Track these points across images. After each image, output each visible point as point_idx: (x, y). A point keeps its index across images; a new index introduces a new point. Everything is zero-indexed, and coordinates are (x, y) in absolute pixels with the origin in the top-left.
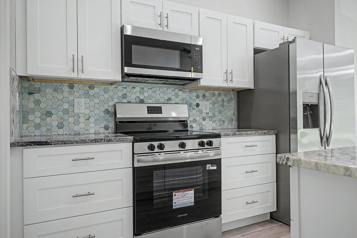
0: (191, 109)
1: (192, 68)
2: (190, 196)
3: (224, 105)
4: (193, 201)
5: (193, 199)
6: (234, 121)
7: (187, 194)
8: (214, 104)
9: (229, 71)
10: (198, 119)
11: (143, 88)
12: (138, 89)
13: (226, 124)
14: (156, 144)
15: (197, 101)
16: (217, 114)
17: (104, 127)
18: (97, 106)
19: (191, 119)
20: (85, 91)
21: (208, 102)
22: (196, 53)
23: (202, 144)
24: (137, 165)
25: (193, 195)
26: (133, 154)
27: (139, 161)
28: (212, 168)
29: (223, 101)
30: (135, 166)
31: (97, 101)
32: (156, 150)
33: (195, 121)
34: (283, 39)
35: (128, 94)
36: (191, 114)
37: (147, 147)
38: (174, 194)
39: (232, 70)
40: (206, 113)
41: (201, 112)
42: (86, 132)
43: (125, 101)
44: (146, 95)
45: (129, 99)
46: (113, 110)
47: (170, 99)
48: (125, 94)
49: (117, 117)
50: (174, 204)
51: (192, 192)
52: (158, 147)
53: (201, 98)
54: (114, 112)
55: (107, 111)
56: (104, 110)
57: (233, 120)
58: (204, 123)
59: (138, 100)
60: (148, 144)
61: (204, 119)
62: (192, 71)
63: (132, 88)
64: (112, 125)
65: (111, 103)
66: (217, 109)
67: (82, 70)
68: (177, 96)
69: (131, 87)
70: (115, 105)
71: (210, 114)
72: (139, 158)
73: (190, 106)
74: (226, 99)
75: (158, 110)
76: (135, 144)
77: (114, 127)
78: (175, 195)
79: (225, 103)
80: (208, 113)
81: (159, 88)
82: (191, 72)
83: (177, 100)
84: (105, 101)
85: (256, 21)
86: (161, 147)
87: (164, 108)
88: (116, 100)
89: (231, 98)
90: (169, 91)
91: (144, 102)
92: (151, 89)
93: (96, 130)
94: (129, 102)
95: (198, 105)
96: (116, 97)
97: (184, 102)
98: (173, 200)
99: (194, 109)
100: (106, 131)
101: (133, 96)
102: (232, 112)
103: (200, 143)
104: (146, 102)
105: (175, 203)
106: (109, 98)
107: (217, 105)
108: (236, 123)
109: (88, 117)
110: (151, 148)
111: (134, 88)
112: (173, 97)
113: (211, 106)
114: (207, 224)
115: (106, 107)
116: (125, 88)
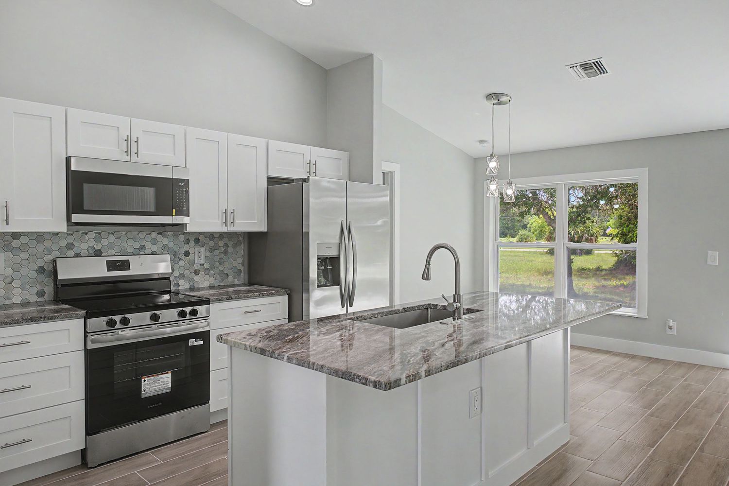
0: (177, 259)
1: (174, 210)
2: (165, 380)
3: (228, 252)
4: (170, 386)
5: (170, 384)
6: (242, 274)
7: (161, 378)
8: (211, 250)
9: (230, 211)
10: (187, 273)
11: (100, 234)
12: (92, 235)
13: (230, 278)
14: (117, 318)
15: (186, 248)
16: (217, 264)
17: (37, 294)
18: (25, 263)
19: (176, 274)
20: (6, 243)
21: (202, 249)
22: (179, 190)
23: (182, 314)
24: (91, 346)
25: (170, 380)
26: (86, 333)
27: (93, 342)
28: (196, 343)
29: (226, 245)
30: (89, 348)
31: (24, 255)
32: (118, 326)
33: (182, 276)
34: (309, 163)
35: (75, 244)
36: (176, 267)
37: (105, 323)
38: (143, 380)
39: (233, 210)
40: (201, 264)
41: (192, 263)
42: (7, 302)
43: (71, 253)
44: (105, 242)
45: (76, 250)
46: (51, 267)
47: (143, 247)
48: (72, 244)
49: (59, 278)
50: (143, 392)
51: (169, 375)
52: (120, 322)
53: (192, 243)
54: (53, 270)
55: (41, 270)
56: (36, 268)
57: (241, 272)
58: (196, 278)
59: (91, 251)
60: (106, 318)
61: (197, 272)
62: (174, 214)
63: (82, 234)
64: (49, 289)
65: (50, 257)
66: (217, 259)
67: (7, 220)
68: (154, 242)
69: (81, 232)
70: (55, 261)
71: (207, 266)
72: (93, 337)
73: (174, 256)
74: (230, 243)
75: (125, 265)
76: (89, 321)
77: (53, 293)
78: (145, 381)
79: (230, 249)
80: (203, 264)
81: (125, 233)
82: (172, 216)
83: (155, 248)
84: (38, 255)
85: (270, 141)
86: (125, 322)
87: (134, 261)
88: (56, 253)
89: (239, 241)
90: (142, 235)
91: (102, 253)
92: (113, 234)
93: (24, 298)
94: (77, 255)
95: (187, 254)
96: (55, 248)
97: (165, 250)
98: (142, 387)
99: (181, 259)
100: (40, 299)
101: (84, 246)
102: (240, 261)
103: (179, 312)
104: (106, 254)
105: (145, 391)
106: (45, 250)
107: (217, 252)
108: (246, 277)
109: (9, 279)
110: (111, 324)
111: (86, 234)
112: (148, 245)
113: (208, 254)
114: (190, 413)
115: (40, 263)
116: (72, 234)
